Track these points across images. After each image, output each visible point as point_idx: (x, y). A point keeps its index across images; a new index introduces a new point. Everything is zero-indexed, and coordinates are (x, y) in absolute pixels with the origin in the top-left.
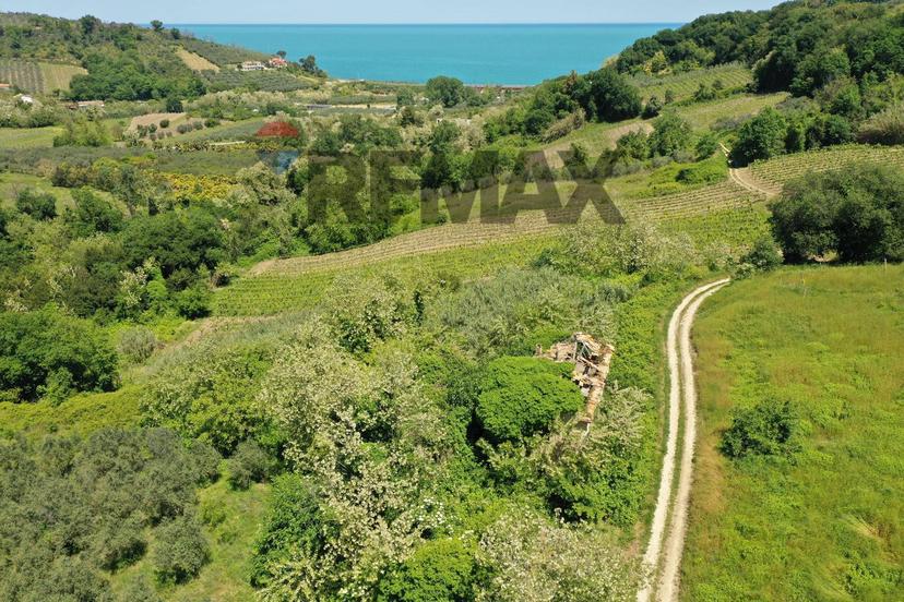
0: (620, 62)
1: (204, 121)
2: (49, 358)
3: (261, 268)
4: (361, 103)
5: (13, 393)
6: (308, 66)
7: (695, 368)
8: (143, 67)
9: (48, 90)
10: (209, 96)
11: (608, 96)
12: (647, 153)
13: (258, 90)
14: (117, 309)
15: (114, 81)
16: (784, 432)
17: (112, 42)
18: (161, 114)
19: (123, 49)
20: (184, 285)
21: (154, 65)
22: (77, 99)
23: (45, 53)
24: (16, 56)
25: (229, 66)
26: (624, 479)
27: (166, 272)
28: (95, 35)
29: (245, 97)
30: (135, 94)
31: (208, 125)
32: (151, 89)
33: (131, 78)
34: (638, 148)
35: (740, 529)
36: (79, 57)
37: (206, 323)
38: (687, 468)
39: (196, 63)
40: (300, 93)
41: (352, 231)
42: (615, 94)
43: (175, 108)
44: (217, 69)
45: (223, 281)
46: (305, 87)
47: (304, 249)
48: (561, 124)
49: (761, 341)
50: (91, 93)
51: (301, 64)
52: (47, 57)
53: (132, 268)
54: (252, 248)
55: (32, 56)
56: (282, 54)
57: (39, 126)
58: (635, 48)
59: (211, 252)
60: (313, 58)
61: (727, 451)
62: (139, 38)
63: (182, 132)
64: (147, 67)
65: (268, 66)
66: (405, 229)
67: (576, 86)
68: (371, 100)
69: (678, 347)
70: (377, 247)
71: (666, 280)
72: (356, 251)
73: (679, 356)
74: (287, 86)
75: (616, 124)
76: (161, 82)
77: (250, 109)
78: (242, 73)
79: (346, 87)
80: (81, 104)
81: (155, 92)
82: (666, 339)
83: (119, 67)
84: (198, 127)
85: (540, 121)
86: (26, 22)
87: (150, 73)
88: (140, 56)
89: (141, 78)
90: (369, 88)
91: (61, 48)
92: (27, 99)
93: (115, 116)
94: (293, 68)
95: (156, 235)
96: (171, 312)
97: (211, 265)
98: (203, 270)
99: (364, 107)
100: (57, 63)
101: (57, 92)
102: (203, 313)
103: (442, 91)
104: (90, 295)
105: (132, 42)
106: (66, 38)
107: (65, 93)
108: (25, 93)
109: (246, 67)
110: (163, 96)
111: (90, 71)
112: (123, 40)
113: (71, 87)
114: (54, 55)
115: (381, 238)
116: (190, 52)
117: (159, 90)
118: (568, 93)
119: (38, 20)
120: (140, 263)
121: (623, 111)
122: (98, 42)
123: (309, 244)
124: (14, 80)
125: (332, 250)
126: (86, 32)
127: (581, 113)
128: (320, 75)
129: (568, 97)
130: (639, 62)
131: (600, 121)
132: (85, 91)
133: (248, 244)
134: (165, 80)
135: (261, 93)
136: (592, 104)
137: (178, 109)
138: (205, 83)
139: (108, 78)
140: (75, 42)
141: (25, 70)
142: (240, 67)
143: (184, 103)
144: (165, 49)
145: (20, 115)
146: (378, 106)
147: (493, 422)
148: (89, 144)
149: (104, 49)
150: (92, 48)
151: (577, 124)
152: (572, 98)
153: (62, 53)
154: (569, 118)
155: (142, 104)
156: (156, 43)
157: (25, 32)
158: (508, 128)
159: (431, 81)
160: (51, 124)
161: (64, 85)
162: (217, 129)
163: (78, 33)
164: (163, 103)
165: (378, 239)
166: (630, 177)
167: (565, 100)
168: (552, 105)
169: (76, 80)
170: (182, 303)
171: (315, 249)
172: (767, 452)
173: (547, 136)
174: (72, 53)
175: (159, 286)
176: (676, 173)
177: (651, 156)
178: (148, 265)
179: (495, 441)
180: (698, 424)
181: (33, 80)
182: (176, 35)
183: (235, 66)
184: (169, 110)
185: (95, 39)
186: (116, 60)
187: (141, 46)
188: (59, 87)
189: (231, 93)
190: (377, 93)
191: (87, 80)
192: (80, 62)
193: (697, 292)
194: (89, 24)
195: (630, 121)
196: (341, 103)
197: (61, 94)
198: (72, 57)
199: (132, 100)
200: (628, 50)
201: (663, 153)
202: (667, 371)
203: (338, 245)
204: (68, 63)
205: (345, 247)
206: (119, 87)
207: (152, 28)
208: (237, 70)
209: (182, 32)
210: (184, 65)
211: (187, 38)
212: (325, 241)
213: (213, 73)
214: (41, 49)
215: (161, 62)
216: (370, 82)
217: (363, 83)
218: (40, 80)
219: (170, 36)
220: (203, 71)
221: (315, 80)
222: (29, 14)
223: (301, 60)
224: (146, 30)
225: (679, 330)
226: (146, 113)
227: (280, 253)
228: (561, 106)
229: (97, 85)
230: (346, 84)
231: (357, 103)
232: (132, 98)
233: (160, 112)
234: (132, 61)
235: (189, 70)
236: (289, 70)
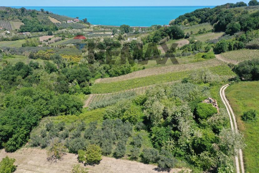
0: (175, 22)
2: (72, 105)
3: (98, 81)
5: (64, 113)
6: (85, 21)
7: (230, 104)
8: (40, 22)
9: (13, 29)
10: (59, 31)
11: (176, 33)
12: (191, 50)
13: (73, 28)
14: (69, 92)
15: (32, 26)
17: (30, 15)
18: (47, 36)
19: (33, 17)
20: (84, 86)
21: (42, 21)
22: (22, 32)
24: (3, 19)
25: (63, 22)
27: (79, 83)
28: (25, 13)
29: (70, 31)
30: (38, 30)
31: (62, 39)
33: (37, 25)
34: (189, 48)
35: (250, 133)
36: (21, 20)
37: (91, 95)
38: (235, 123)
39: (54, 21)
41: (121, 71)
42: (178, 32)
43: (50, 34)
44: (60, 23)
45: (90, 85)
46: (85, 28)
47: (108, 76)
48: (163, 40)
50: (26, 30)
51: (83, 21)
52: (12, 20)
53: (71, 82)
54: (94, 76)
55: (7, 19)
56: (77, 18)
57: (15, 40)
58: (179, 18)
59: (88, 77)
60: (86, 19)
61: (243, 119)
62: (38, 14)
63: (56, 42)
64: (41, 22)
65: (74, 21)
66: (134, 70)
67: (167, 30)
68: (104, 31)
69: (224, 100)
70: (128, 75)
71: (216, 85)
72: (122, 76)
73: (225, 102)
74: (80, 27)
75: (178, 40)
76: (45, 26)
77: (72, 34)
78: (67, 24)
80: (24, 33)
81: (43, 29)
82: (221, 98)
83: (33, 23)
84: (60, 40)
85: (157, 39)
86: (5, 9)
87: (41, 24)
88: (39, 19)
89: (39, 25)
90: (103, 27)
91: (16, 17)
92: (8, 32)
93: (35, 37)
94: (81, 22)
95: (76, 74)
96: (82, 93)
97: (88, 80)
98: (86, 82)
99: (103, 33)
100: (14, 21)
101: (16, 30)
102: (89, 93)
103: (125, 29)
104: (62, 89)
105: (36, 15)
106: (17, 14)
107: (18, 30)
108: (7, 30)
109: (68, 22)
110: (46, 31)
111: (25, 24)
112: (33, 15)
113: (20, 28)
114: (13, 19)
116: (52, 18)
117: (45, 29)
118: (165, 32)
119: (8, 8)
120: (73, 81)
121: (180, 36)
122: (26, 15)
123: (109, 74)
124: (3, 26)
125: (116, 76)
126: (22, 12)
127: (169, 37)
128: (88, 24)
129: (165, 33)
130: (180, 22)
131: (173, 39)
132: (24, 29)
133: (93, 75)
134: (46, 26)
135: (74, 30)
136: (171, 35)
137: (51, 35)
138: (58, 27)
139: (30, 26)
140: (19, 15)
141: (6, 23)
142: (67, 22)
143: (53, 32)
144: (45, 17)
145: (10, 37)
146: (107, 33)
147: (201, 115)
148: (33, 46)
149: (28, 17)
150: (24, 17)
151: (167, 40)
152: (166, 33)
153: (16, 18)
154: (165, 39)
155: (40, 33)
156: (42, 15)
157: (5, 12)
158: (148, 41)
159: (121, 26)
160: (18, 40)
162: (65, 41)
163: (20, 12)
164: (47, 33)
165: (127, 73)
166: (189, 56)
167: (164, 34)
168: (161, 35)
169: (21, 26)
170: (85, 91)
171: (111, 76)
173: (160, 43)
174: (19, 18)
175: (78, 86)
176: (202, 56)
177: (193, 50)
178: (75, 81)
179: (202, 119)
180: (235, 115)
181: (9, 26)
182: (47, 13)
183: (65, 22)
184: (49, 35)
185: (25, 14)
186: (32, 20)
187: (38, 16)
188: (16, 28)
189: (65, 30)
190: (105, 29)
191: (24, 26)
192: (21, 21)
193: (222, 88)
194: (23, 10)
195: (182, 39)
196: (96, 32)
197: (17, 30)
198: (19, 19)
200: (177, 18)
201: (196, 50)
202: (224, 105)
203: (117, 75)
204: (18, 21)
205: (119, 75)
206: (34, 28)
207: (41, 11)
209: (49, 12)
211: (51, 14)
212: (114, 74)
213: (59, 24)
214: (10, 17)
215: (44, 21)
216: (103, 26)
217: (101, 26)
218: (11, 26)
219: (46, 13)
220: (56, 23)
221: (88, 26)
222: (5, 7)
223: (83, 20)
224: (39, 12)
225: (223, 96)
226: (43, 36)
227: (102, 77)
228: (163, 35)
229: (28, 28)
230: (96, 26)
231: (100, 32)
232: (37, 32)
233: (46, 35)
234: (36, 20)
235: (52, 23)
236: (80, 22)
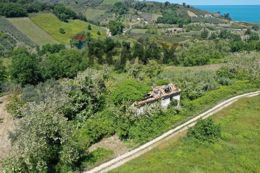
4: (240, 28)
6: (226, 16)
8: (177, 15)
9: (152, 20)
10: (191, 24)
13: (206, 23)
15: (168, 19)
17: (171, 8)
19: (173, 10)
21: (180, 15)
22: (158, 23)
23: (154, 11)
24: (148, 12)
25: (201, 16)
30: (172, 22)
31: (186, 31)
32: (177, 21)
33: (172, 18)
39: (191, 14)
40: (220, 24)
41: (196, 61)
43: (181, 26)
44: (197, 16)
46: (222, 23)
50: (161, 21)
51: (224, 16)
54: (168, 62)
55: (152, 12)
56: (219, 13)
60: (229, 14)
62: (178, 8)
63: (178, 33)
65: (213, 16)
66: (213, 63)
74: (217, 22)
76: (180, 19)
77: (201, 28)
78: (204, 18)
79: (237, 23)
83: (170, 15)
84: (183, 32)
86: (153, 3)
87: (178, 17)
88: (177, 12)
89: (175, 18)
90: (246, 24)
91: (159, 10)
93: (164, 28)
94: (221, 17)
99: (240, 30)
100: (156, 14)
105: (176, 9)
106: (160, 8)
107: (155, 21)
108: (146, 21)
109: (205, 16)
110: (179, 23)
111: (163, 16)
112: (174, 8)
114: (156, 12)
115: (205, 64)
116: (191, 12)
117: (179, 21)
119: (155, 3)
122: (168, 8)
123: (183, 63)
124: (145, 18)
125: (189, 66)
128: (230, 19)
138: (192, 20)
139: (166, 18)
140: (162, 8)
141: (149, 15)
142: (204, 16)
143: (184, 26)
144: (184, 10)
145: (143, 26)
149: (169, 10)
150: (166, 10)
155: (173, 25)
156: (182, 9)
157: (151, 6)
161: (156, 20)
162: (188, 32)
163: (164, 6)
164: (178, 25)
169: (159, 18)
171: (185, 65)
174: (161, 11)
182: (188, 7)
183: (202, 16)
184: (179, 27)
186: (170, 13)
187: (178, 9)
189: (198, 23)
190: (248, 26)
192: (162, 14)
194: (167, 4)
196: (233, 28)
198: (160, 12)
203: (191, 65)
204: (159, 14)
206: (168, 20)
207: (182, 5)
208: (203, 17)
209: (191, 6)
210: (188, 15)
211: (191, 8)
212: (187, 62)
213: (195, 17)
215: (182, 14)
216: (247, 22)
217: (244, 22)
218: (151, 18)
220: (193, 17)
221: (227, 21)
223: (225, 15)
224: (180, 5)
226: (173, 27)
227: (175, 64)
229: (163, 19)
230: (238, 22)
231: (238, 28)
232: (171, 24)
233: (177, 27)
234: (174, 13)
235: (189, 16)
236: (219, 17)
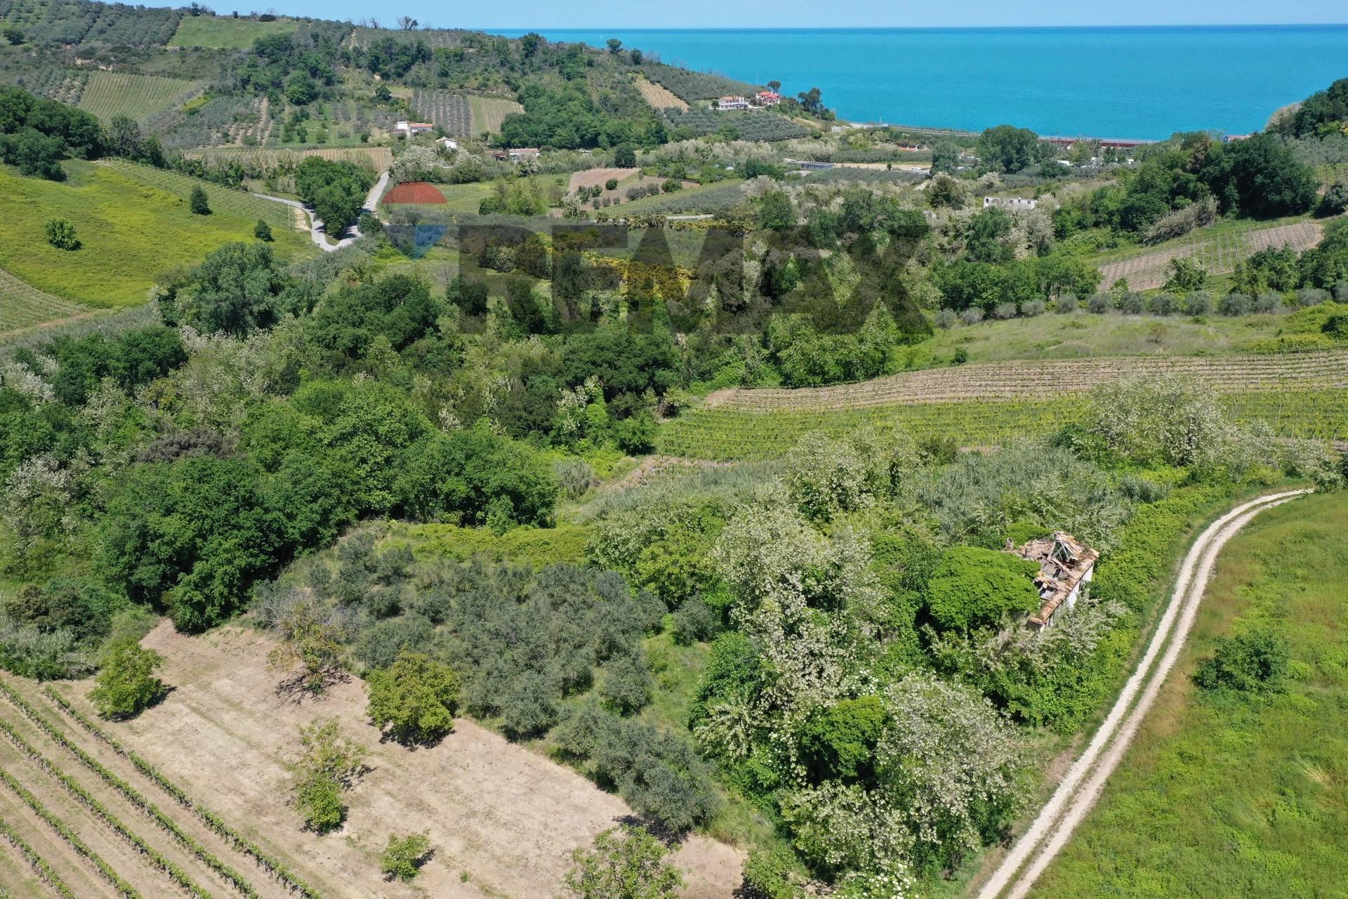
0: (1300, 117)
1: (661, 182)
2: (494, 483)
3: (719, 399)
4: (880, 161)
5: (456, 516)
6: (810, 103)
7: (1206, 592)
8: (591, 103)
9: (475, 133)
10: (671, 147)
11: (1259, 179)
12: (1293, 281)
13: (736, 138)
14: (552, 433)
15: (554, 122)
16: (1265, 671)
17: (557, 69)
18: (609, 170)
19: (569, 79)
20: (627, 413)
21: (605, 100)
22: (507, 145)
23: (476, 84)
24: (443, 86)
25: (702, 103)
26: (1071, 687)
27: (609, 395)
28: (536, 60)
29: (718, 148)
30: (578, 140)
31: (667, 189)
32: (598, 134)
33: (575, 118)
34: (1279, 272)
35: (1181, 754)
36: (515, 89)
37: (649, 461)
38: (1152, 692)
39: (658, 97)
40: (793, 144)
41: (838, 362)
42: (1271, 176)
43: (625, 161)
44: (684, 107)
45: (671, 412)
46: (800, 135)
47: (773, 379)
48: (1176, 218)
49: (1299, 572)
50: (526, 138)
51: (800, 100)
52: (478, 89)
53: (572, 386)
54: (709, 372)
55: (461, 87)
56: (775, 85)
57: (464, 182)
58: (1332, 94)
59: (662, 374)
60: (818, 92)
61: (1198, 681)
62: (590, 64)
63: (633, 198)
64: (596, 104)
65: (754, 103)
66: (909, 365)
67: (1209, 161)
68: (896, 157)
69: (1197, 566)
70: (868, 386)
72: (840, 389)
73: (1194, 576)
74: (778, 133)
75: (1267, 223)
76: (611, 124)
77: (723, 166)
78: (717, 113)
79: (860, 135)
80: (512, 152)
81: (602, 138)
82: (1186, 554)
83: (561, 103)
84: (653, 191)
85: (1142, 211)
86: (458, 41)
87: (598, 111)
88: (589, 89)
89: (587, 118)
90: (894, 137)
91: (496, 76)
92: (451, 144)
93: (552, 171)
94: (788, 106)
95: (602, 349)
96: (610, 444)
97: (660, 390)
98: (650, 395)
99: (882, 167)
100: (489, 96)
101: (486, 136)
102: (646, 449)
103: (1003, 148)
104: (524, 414)
105: (582, 69)
106: (502, 64)
107: (495, 137)
108: (449, 136)
109: (724, 104)
110: (613, 144)
111: (526, 109)
112: (570, 67)
113: (503, 129)
114: (485, 85)
115: (873, 376)
116: (653, 83)
117: (608, 135)
118: (1194, 171)
119: (471, 37)
120: (580, 381)
121: (1282, 202)
122: (539, 69)
123: (781, 373)
124: (437, 118)
125: (809, 385)
126: (527, 56)
127: (1212, 203)
128: (826, 117)
129: (1192, 177)
130: (1334, 117)
131: (1242, 216)
132: (517, 135)
133: (705, 366)
134: (616, 122)
135: (740, 143)
136: (1232, 190)
137: (630, 163)
138: (668, 126)
139: (547, 118)
140: (512, 69)
141: (451, 106)
142: (715, 104)
143: (638, 154)
144: (621, 78)
145: (445, 168)
146: (905, 167)
147: (940, 609)
148: (522, 211)
149: (546, 78)
150: (532, 76)
151: (1203, 218)
152: (1200, 180)
153: (496, 83)
154: (1190, 209)
155: (585, 155)
156: (610, 70)
157: (455, 55)
158: (1091, 218)
159: (987, 133)
160: (476, 180)
161: (493, 126)
162: (677, 195)
163: (517, 57)
164: (611, 154)
165: (870, 375)
166: (1255, 318)
167: (1189, 181)
168: (1166, 188)
169: (510, 120)
170: (623, 434)
171: (788, 381)
172: (1241, 687)
173: (1150, 234)
174: (508, 83)
175: (599, 411)
176: (1322, 319)
177: (1299, 286)
178: (590, 384)
179: (940, 628)
180: (1183, 651)
181: (459, 118)
182: (636, 59)
183: (709, 103)
184: (619, 164)
185: (535, 66)
186: (560, 94)
187: (591, 73)
188: (488, 129)
189: (701, 143)
190: (904, 146)
191: (523, 120)
192: (516, 95)
193: (1257, 502)
194: (531, 44)
195: (1291, 219)
196: (852, 161)
197: (490, 137)
198: (506, 88)
199: (573, 148)
200: (1318, 97)
201: (1318, 284)
202: (1171, 590)
203: (818, 379)
204: (502, 97)
205: (826, 382)
206: (559, 130)
207: (607, 48)
208: (711, 108)
209: (645, 55)
210: (643, 101)
211: (651, 63)
212: (801, 371)
213: (679, 112)
214: (472, 78)
215: (614, 96)
216: (896, 128)
217: (885, 129)
218: (468, 119)
219: (629, 61)
220: (667, 110)
221: (816, 124)
222: (462, 31)
223: (801, 95)
224: (599, 53)
225: (1208, 546)
226: (589, 167)
227: (743, 381)
228: (1178, 192)
229: (533, 127)
230: (862, 131)
231: (873, 161)
232: (572, 147)
233: (607, 166)
234: (578, 95)
235: (649, 108)
236: (782, 109)
